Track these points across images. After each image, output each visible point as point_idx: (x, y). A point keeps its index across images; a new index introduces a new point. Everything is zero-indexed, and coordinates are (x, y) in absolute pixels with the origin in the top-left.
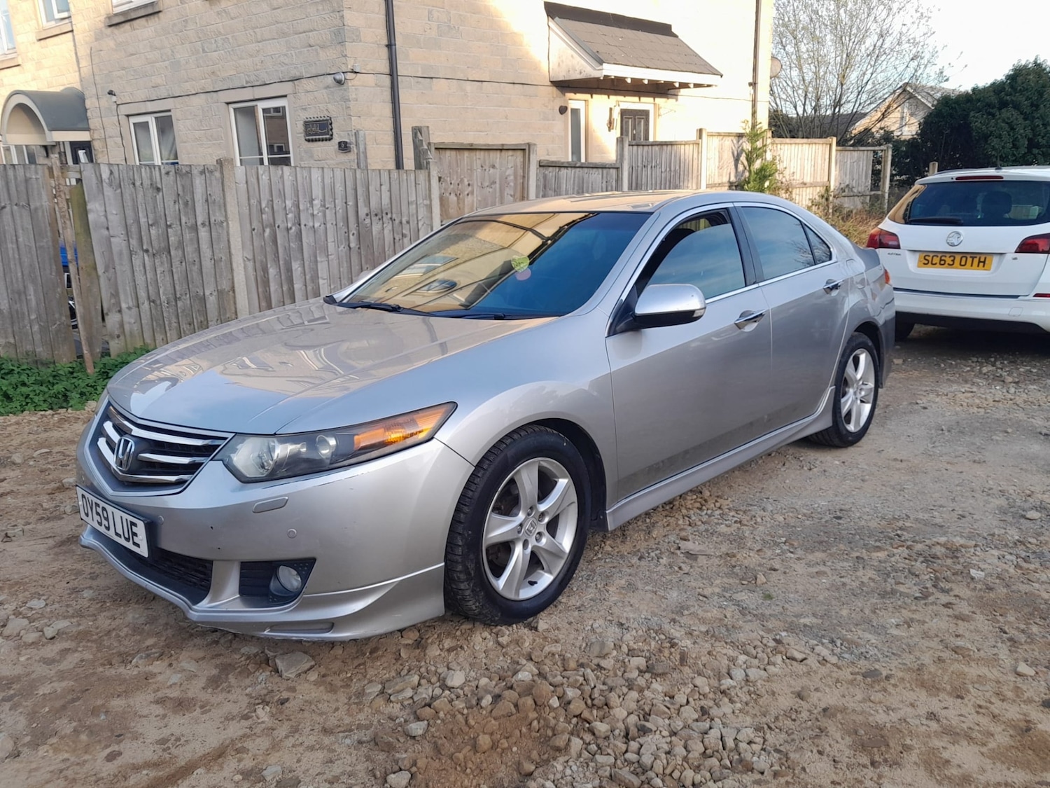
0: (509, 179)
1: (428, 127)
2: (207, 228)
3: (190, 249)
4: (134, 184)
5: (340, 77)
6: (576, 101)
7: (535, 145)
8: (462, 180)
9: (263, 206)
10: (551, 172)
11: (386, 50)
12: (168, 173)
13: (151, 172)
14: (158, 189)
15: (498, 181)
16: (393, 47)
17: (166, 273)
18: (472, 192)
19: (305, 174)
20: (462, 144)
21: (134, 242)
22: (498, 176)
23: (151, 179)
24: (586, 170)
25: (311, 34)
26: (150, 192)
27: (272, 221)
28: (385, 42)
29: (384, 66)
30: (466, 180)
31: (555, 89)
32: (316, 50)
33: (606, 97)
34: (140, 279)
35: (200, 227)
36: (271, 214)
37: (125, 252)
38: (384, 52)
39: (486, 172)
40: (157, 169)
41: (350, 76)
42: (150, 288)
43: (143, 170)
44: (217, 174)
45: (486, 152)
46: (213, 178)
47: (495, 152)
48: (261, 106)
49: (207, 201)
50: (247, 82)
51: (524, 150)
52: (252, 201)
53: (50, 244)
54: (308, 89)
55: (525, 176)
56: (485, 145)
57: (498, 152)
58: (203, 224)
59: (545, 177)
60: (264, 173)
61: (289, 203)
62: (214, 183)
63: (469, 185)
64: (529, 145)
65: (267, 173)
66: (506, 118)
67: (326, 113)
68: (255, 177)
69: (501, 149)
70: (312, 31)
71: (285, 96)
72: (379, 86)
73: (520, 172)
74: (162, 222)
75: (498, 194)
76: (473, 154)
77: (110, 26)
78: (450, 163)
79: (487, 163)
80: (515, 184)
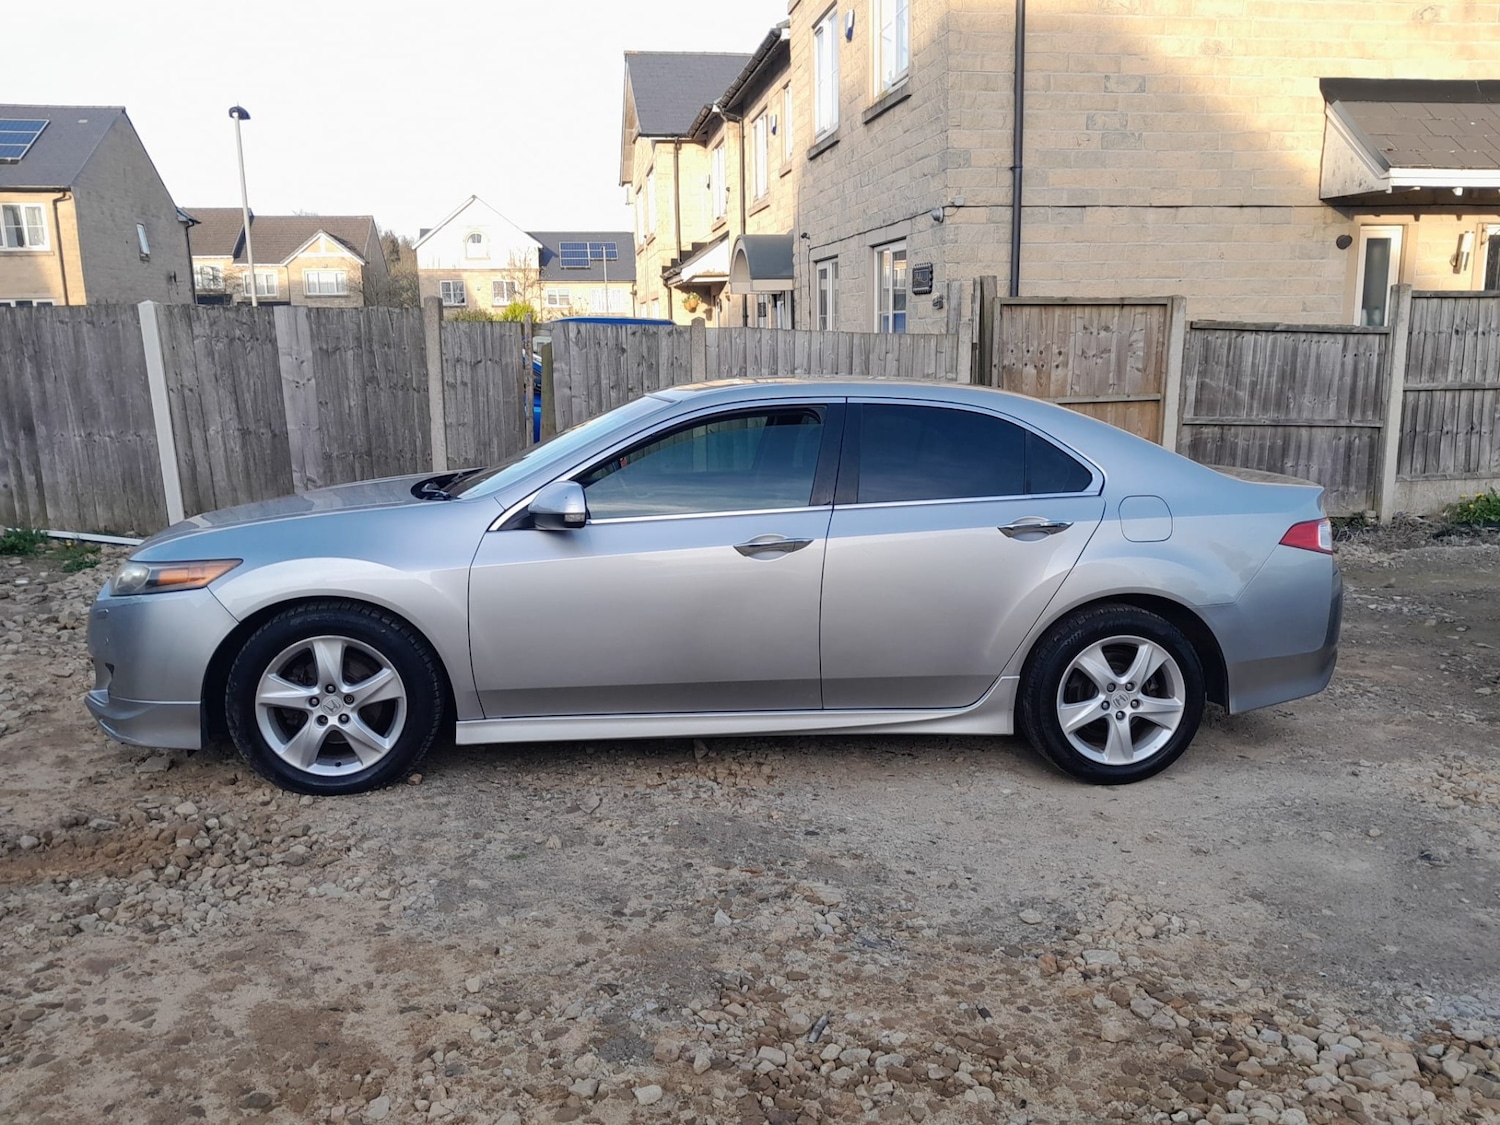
0: (1135, 345)
1: (995, 277)
4: (598, 344)
5: (939, 213)
6: (1389, 228)
7: (1182, 298)
8: (1048, 347)
10: (1220, 340)
11: (1010, 174)
13: (617, 332)
14: (624, 351)
15: (1114, 349)
16: (1018, 170)
18: (1066, 364)
22: (1114, 342)
23: (617, 340)
24: (1303, 337)
25: (925, 160)
26: (613, 353)
28: (1009, 164)
29: (1004, 194)
30: (1055, 347)
31: (1330, 211)
32: (928, 181)
33: (1454, 217)
38: (1007, 178)
39: (1093, 337)
40: (623, 328)
41: (949, 211)
43: (609, 329)
45: (1095, 310)
46: (682, 339)
47: (1110, 309)
49: (672, 364)
51: (1165, 305)
53: (516, 399)
54: (920, 229)
55: (1165, 344)
56: (1090, 299)
57: (1117, 309)
59: (1207, 345)
62: (682, 346)
63: (1060, 353)
64: (1172, 299)
67: (929, 259)
68: (728, 339)
69: (1122, 305)
70: (927, 157)
71: (904, 238)
72: (993, 222)
73: (1156, 337)
74: (624, 385)
75: (1113, 367)
76: (1068, 311)
77: (811, 159)
78: (1028, 324)
79: (1095, 325)
80: (1147, 355)
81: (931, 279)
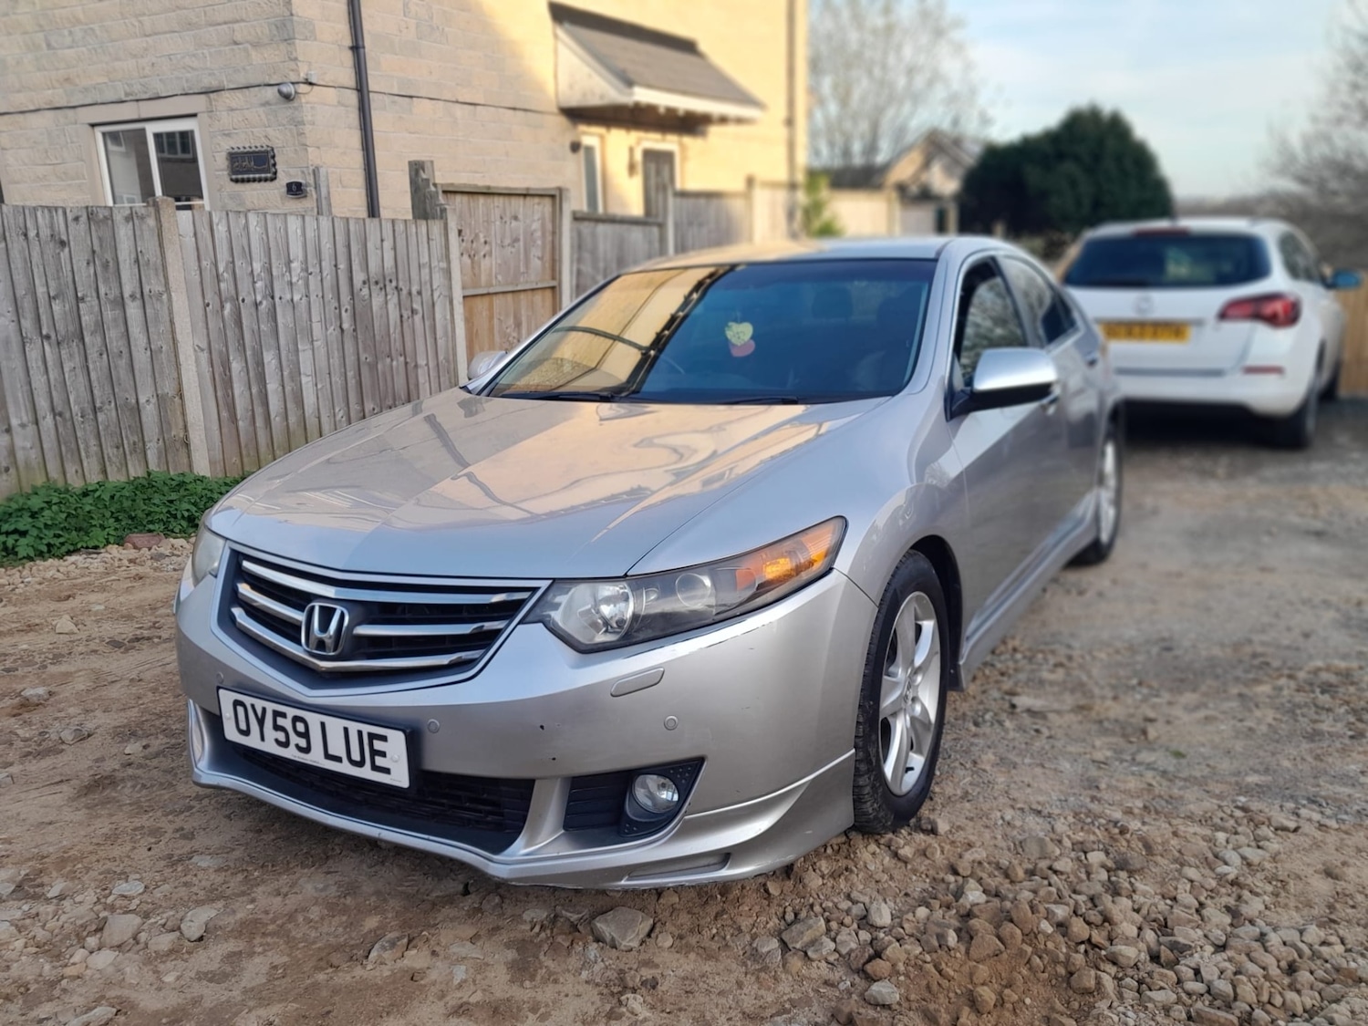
0: (535, 235)
1: (432, 162)
2: (138, 303)
3: (113, 334)
4: (26, 235)
5: (288, 89)
6: (591, 136)
7: (568, 189)
8: (477, 236)
9: (221, 269)
10: (587, 228)
11: (349, 54)
12: (76, 219)
13: (52, 217)
14: (63, 244)
15: (522, 238)
16: (362, 50)
17: (78, 371)
18: (490, 253)
19: (279, 224)
20: (476, 186)
21: (27, 324)
22: (521, 232)
23: (52, 227)
25: (236, 26)
26: (50, 248)
27: (233, 292)
28: (348, 42)
29: (348, 77)
30: (481, 235)
31: (565, 119)
32: (246, 50)
34: (39, 381)
35: (128, 301)
36: (231, 280)
37: (15, 340)
38: (348, 57)
39: (507, 226)
40: (60, 212)
41: (303, 88)
42: (54, 393)
43: (39, 214)
44: (151, 222)
45: (506, 199)
46: (144, 227)
47: (518, 199)
48: (151, 129)
49: (137, 261)
50: (127, 94)
51: (555, 197)
52: (204, 263)
54: (234, 105)
55: (556, 232)
56: (506, 188)
57: (521, 199)
58: (133, 296)
59: (580, 234)
60: (220, 220)
61: (257, 267)
62: (146, 234)
63: (486, 242)
64: (560, 190)
65: (224, 221)
66: (507, 154)
67: (265, 142)
68: (207, 227)
69: (526, 195)
70: (237, 21)
71: (194, 115)
72: (343, 105)
73: (549, 226)
74: (71, 293)
75: (522, 256)
76: (490, 200)
78: (461, 211)
79: (508, 214)
80: (544, 243)
81: (274, 165)
